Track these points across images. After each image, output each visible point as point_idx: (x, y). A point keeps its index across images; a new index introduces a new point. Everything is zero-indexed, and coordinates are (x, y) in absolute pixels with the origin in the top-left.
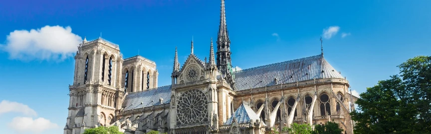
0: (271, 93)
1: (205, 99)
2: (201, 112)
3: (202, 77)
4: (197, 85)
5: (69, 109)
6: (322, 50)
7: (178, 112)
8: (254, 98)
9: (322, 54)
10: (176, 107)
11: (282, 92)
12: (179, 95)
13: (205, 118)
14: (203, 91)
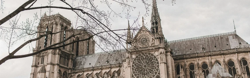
0: (200, 58)
1: (157, 60)
2: (153, 70)
3: (153, 44)
4: (149, 50)
5: (32, 66)
6: (235, 28)
7: (133, 70)
8: (187, 62)
9: (235, 31)
10: (131, 66)
11: (210, 57)
12: (134, 56)
13: (157, 75)
14: (154, 54)
